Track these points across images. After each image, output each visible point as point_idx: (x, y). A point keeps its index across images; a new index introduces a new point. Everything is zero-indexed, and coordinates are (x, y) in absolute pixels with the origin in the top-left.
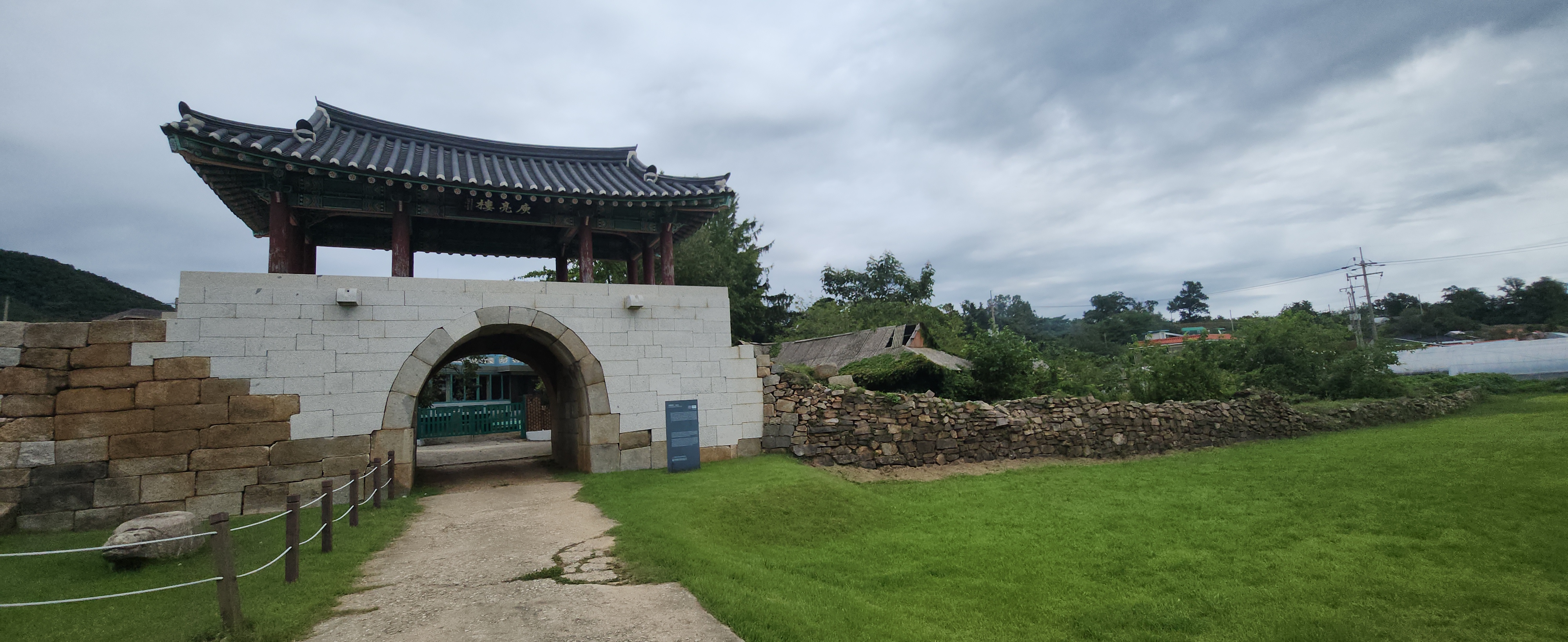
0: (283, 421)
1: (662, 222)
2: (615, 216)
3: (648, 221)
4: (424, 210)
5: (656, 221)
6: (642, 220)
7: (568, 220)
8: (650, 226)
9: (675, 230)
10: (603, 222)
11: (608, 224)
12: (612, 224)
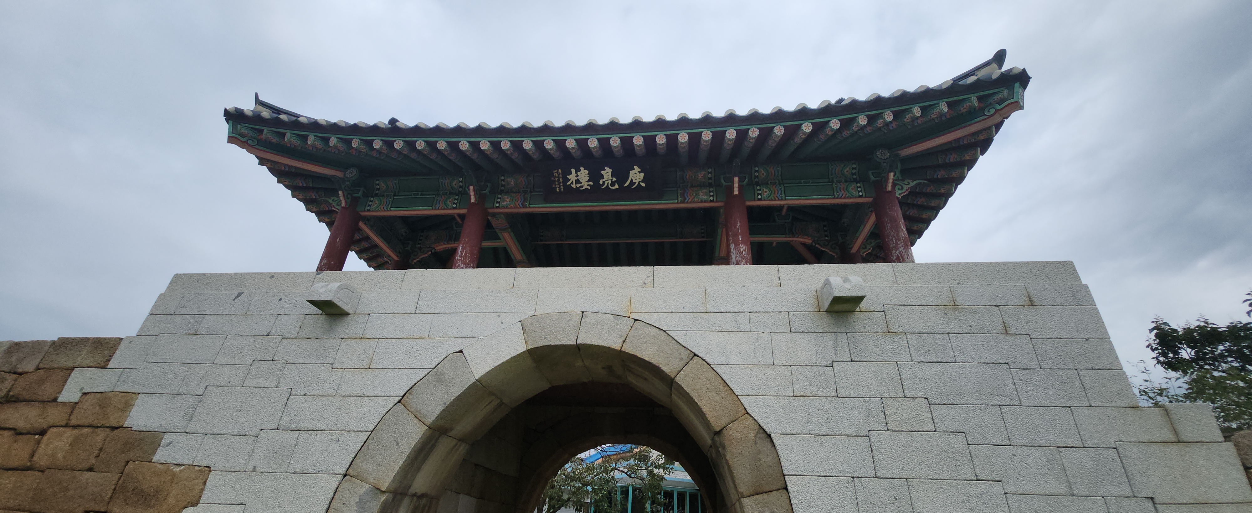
1: (872, 178)
2: (785, 181)
3: (846, 181)
4: (504, 200)
5: (862, 179)
6: (835, 181)
7: (706, 192)
8: (852, 189)
9: (900, 192)
10: (765, 190)
11: (773, 192)
12: (780, 192)
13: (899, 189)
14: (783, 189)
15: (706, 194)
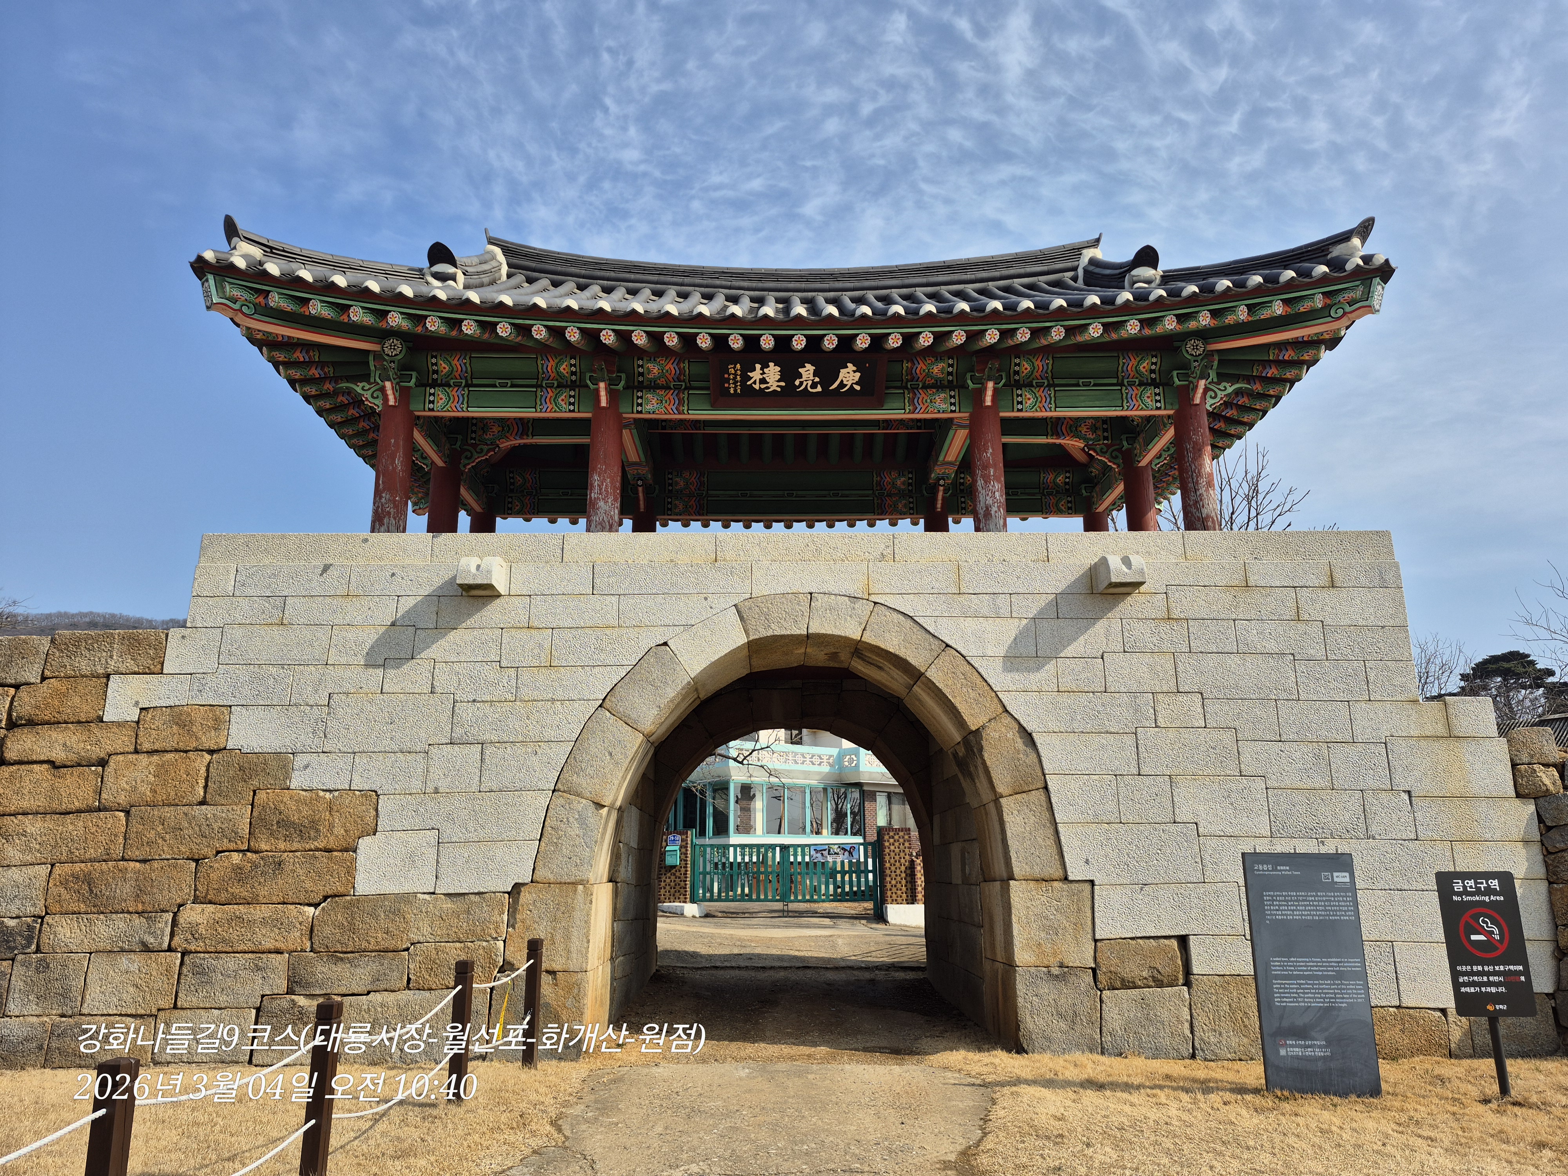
0: (346, 850)
1: (1177, 382)
2: (1057, 381)
3: (1140, 385)
4: (648, 401)
5: (1161, 382)
6: (1126, 383)
7: (945, 398)
8: (1148, 397)
9: (1213, 401)
10: (1029, 396)
11: (1039, 399)
12: (1048, 400)
13: (1211, 397)
14: (1052, 395)
15: (944, 400)
